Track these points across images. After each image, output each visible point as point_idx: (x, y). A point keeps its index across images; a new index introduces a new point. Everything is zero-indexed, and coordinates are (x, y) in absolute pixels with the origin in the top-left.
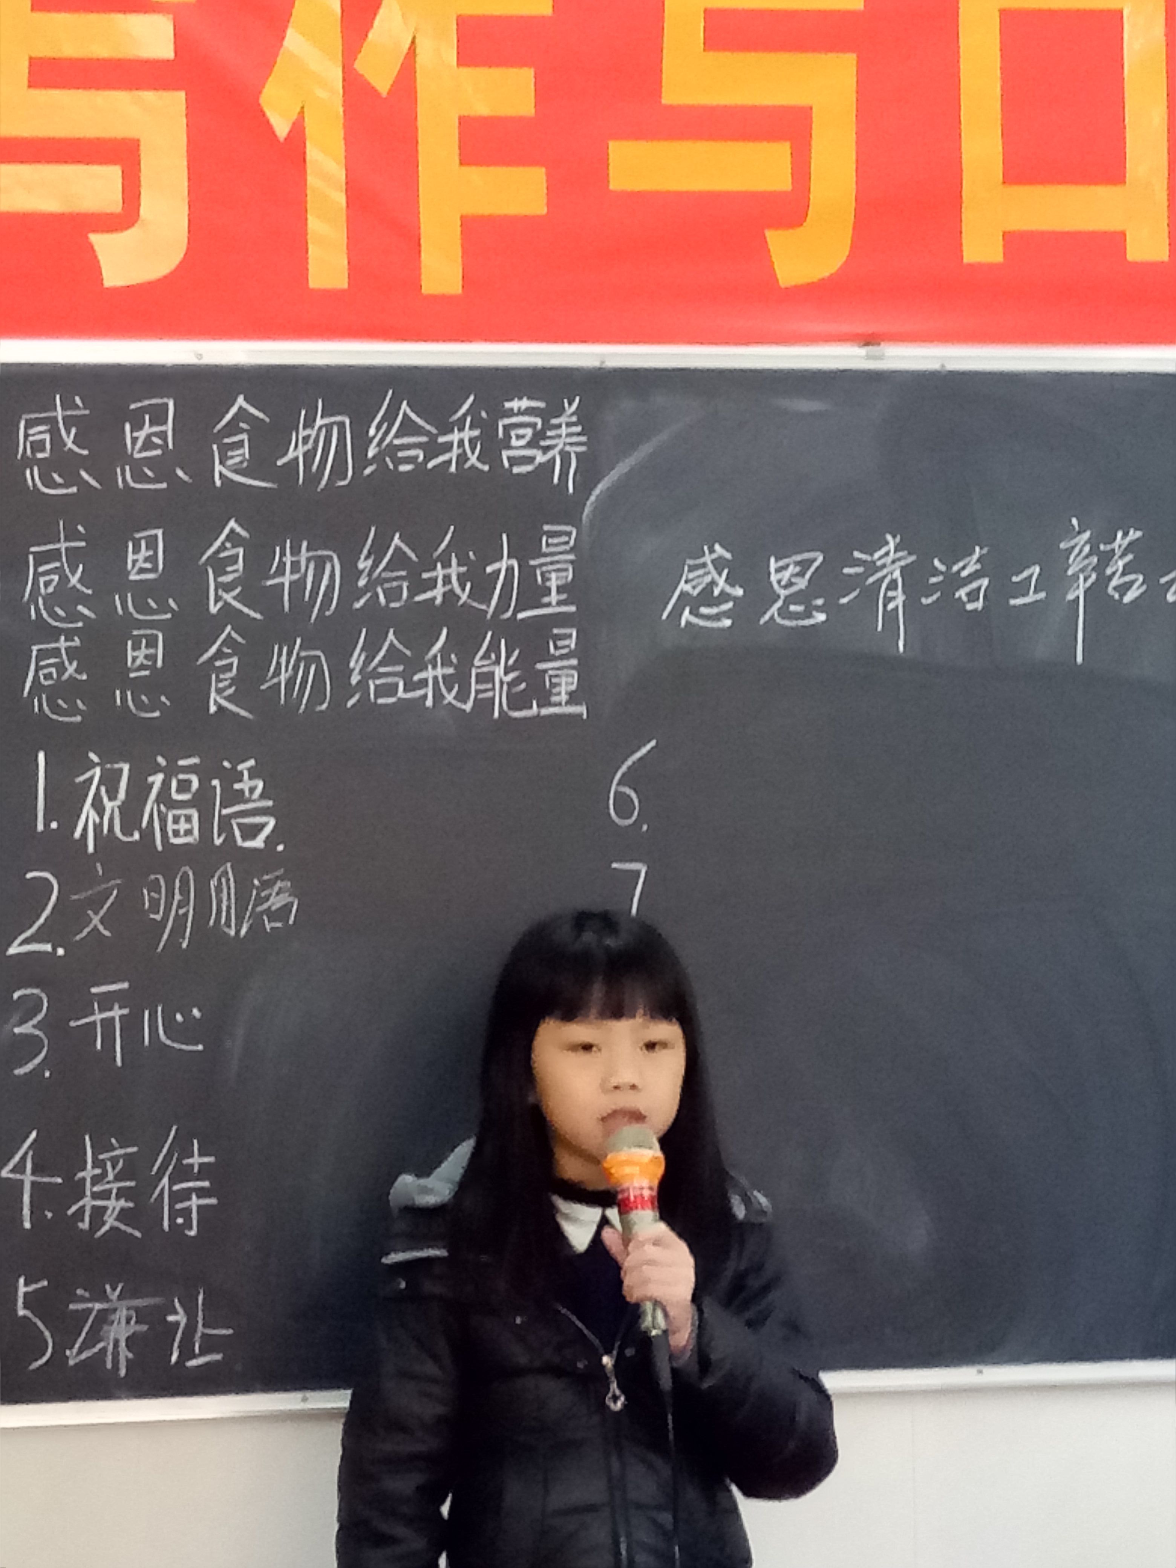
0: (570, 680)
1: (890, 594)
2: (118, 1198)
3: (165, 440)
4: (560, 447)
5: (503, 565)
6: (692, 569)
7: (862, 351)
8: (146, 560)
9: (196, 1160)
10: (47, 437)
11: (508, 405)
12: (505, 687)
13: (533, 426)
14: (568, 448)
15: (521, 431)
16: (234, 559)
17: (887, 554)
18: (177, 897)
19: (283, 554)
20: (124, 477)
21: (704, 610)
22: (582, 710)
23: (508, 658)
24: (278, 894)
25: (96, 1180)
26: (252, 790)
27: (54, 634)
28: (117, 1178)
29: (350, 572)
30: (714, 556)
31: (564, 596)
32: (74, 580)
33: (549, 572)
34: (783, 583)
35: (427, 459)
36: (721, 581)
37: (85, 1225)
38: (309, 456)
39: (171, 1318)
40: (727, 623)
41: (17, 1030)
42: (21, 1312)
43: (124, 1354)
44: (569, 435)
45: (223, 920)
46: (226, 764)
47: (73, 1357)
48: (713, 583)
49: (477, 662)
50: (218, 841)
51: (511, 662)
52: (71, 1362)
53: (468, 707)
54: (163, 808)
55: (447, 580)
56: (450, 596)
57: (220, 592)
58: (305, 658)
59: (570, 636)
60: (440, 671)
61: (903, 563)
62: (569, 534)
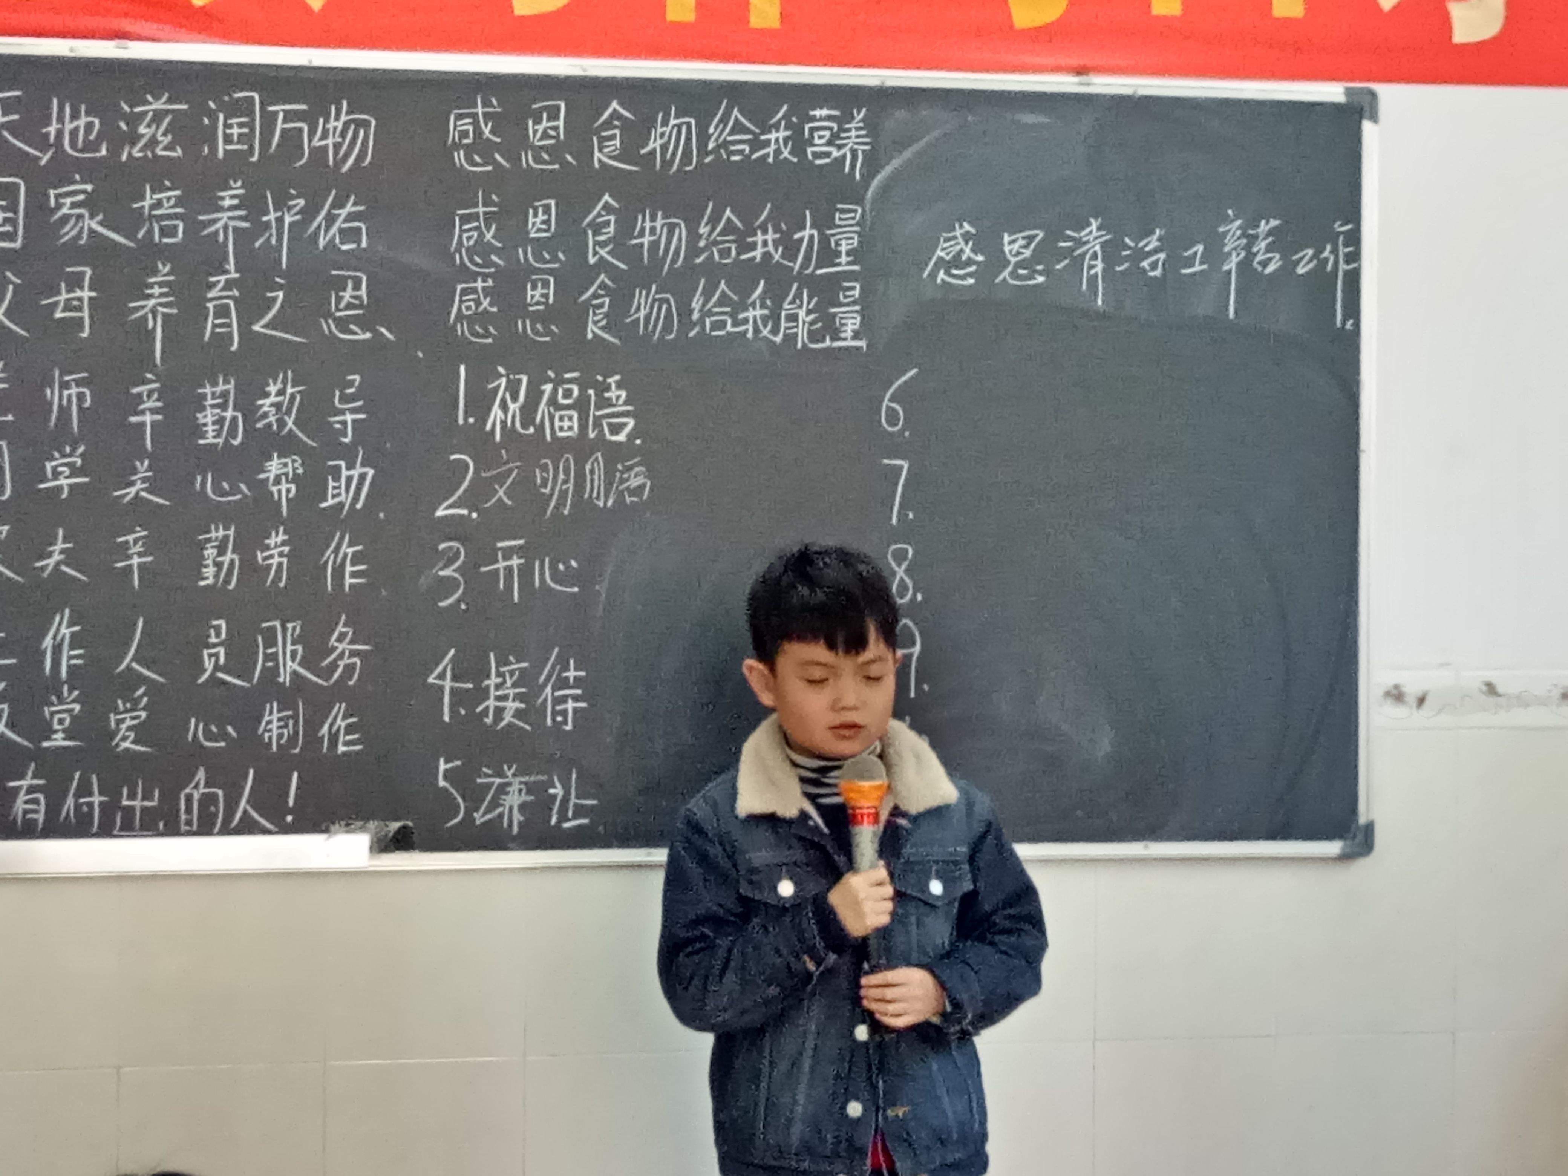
0: (854, 321)
1: (1093, 263)
2: (514, 700)
3: (558, 134)
4: (850, 145)
5: (806, 233)
6: (947, 240)
7: (1075, 79)
8: (543, 222)
9: (571, 674)
10: (471, 128)
11: (812, 113)
12: (807, 325)
13: (831, 129)
14: (856, 147)
15: (822, 133)
16: (608, 223)
17: (1091, 232)
18: (562, 476)
19: (643, 221)
20: (527, 160)
21: (955, 272)
22: (862, 344)
23: (809, 303)
24: (635, 476)
25: (498, 687)
26: (618, 397)
27: (474, 277)
28: (514, 685)
29: (693, 235)
30: (962, 231)
31: (850, 259)
32: (489, 236)
33: (840, 239)
34: (1014, 252)
35: (752, 152)
36: (968, 250)
37: (489, 720)
38: (664, 147)
39: (552, 791)
40: (971, 281)
41: (441, 573)
42: (442, 783)
43: (517, 817)
44: (858, 137)
45: (595, 495)
46: (600, 378)
47: (479, 818)
48: (961, 251)
49: (786, 306)
50: (592, 435)
51: (811, 306)
52: (478, 822)
53: (778, 339)
54: (552, 409)
55: (765, 243)
56: (767, 256)
57: (597, 248)
58: (660, 300)
59: (853, 288)
60: (759, 312)
61: (1100, 240)
62: (855, 211)
